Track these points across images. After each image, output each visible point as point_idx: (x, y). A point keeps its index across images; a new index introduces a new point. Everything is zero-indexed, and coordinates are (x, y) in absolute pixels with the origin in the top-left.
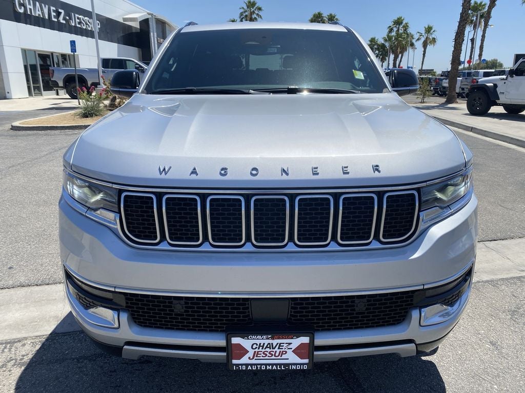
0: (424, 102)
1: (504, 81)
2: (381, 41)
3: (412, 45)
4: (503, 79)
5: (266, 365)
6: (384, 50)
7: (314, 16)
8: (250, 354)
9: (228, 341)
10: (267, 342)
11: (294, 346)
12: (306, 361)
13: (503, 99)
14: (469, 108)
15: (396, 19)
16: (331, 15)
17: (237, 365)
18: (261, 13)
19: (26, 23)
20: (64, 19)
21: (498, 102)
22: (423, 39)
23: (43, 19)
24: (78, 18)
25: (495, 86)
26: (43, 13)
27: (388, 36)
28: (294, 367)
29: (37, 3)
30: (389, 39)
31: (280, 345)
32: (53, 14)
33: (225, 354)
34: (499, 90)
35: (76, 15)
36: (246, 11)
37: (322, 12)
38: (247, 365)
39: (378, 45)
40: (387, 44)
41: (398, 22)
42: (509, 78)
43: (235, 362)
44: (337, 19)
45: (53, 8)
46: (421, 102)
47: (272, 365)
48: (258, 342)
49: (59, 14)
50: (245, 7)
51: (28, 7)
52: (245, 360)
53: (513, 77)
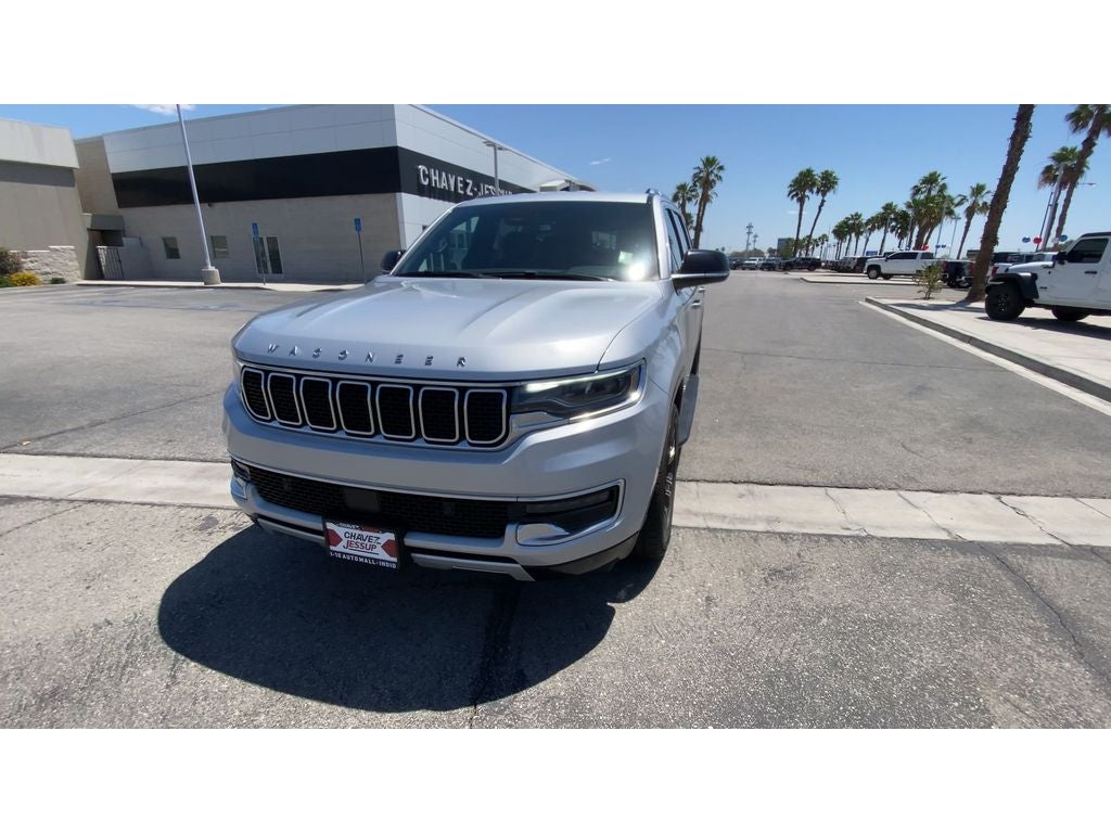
0: (929, 298)
1: (1048, 270)
2: (901, 207)
3: (950, 213)
4: (1047, 267)
5: (359, 556)
6: (905, 220)
7: (801, 174)
8: (344, 543)
9: (325, 526)
10: (358, 532)
11: (382, 541)
12: (395, 560)
13: (1043, 297)
14: (988, 309)
15: (927, 175)
16: (826, 172)
17: (334, 552)
18: (721, 173)
19: (430, 197)
20: (472, 190)
21: (1036, 301)
22: (967, 205)
23: (449, 191)
24: (488, 189)
25: (1035, 277)
26: (449, 185)
27: (914, 201)
28: (383, 564)
29: (444, 174)
30: (914, 204)
31: (370, 538)
32: (460, 185)
33: (323, 538)
34: (1039, 283)
35: (486, 186)
36: (701, 171)
37: (812, 168)
38: (342, 553)
39: (896, 213)
40: (910, 212)
41: (931, 180)
42: (1058, 266)
43: (332, 548)
44: (835, 178)
45: (460, 179)
46: (925, 299)
47: (364, 558)
48: (350, 531)
49: (466, 185)
50: (702, 166)
51: (434, 178)
52: (339, 548)
53: (1063, 263)
